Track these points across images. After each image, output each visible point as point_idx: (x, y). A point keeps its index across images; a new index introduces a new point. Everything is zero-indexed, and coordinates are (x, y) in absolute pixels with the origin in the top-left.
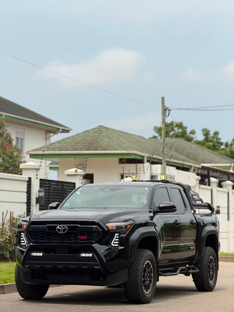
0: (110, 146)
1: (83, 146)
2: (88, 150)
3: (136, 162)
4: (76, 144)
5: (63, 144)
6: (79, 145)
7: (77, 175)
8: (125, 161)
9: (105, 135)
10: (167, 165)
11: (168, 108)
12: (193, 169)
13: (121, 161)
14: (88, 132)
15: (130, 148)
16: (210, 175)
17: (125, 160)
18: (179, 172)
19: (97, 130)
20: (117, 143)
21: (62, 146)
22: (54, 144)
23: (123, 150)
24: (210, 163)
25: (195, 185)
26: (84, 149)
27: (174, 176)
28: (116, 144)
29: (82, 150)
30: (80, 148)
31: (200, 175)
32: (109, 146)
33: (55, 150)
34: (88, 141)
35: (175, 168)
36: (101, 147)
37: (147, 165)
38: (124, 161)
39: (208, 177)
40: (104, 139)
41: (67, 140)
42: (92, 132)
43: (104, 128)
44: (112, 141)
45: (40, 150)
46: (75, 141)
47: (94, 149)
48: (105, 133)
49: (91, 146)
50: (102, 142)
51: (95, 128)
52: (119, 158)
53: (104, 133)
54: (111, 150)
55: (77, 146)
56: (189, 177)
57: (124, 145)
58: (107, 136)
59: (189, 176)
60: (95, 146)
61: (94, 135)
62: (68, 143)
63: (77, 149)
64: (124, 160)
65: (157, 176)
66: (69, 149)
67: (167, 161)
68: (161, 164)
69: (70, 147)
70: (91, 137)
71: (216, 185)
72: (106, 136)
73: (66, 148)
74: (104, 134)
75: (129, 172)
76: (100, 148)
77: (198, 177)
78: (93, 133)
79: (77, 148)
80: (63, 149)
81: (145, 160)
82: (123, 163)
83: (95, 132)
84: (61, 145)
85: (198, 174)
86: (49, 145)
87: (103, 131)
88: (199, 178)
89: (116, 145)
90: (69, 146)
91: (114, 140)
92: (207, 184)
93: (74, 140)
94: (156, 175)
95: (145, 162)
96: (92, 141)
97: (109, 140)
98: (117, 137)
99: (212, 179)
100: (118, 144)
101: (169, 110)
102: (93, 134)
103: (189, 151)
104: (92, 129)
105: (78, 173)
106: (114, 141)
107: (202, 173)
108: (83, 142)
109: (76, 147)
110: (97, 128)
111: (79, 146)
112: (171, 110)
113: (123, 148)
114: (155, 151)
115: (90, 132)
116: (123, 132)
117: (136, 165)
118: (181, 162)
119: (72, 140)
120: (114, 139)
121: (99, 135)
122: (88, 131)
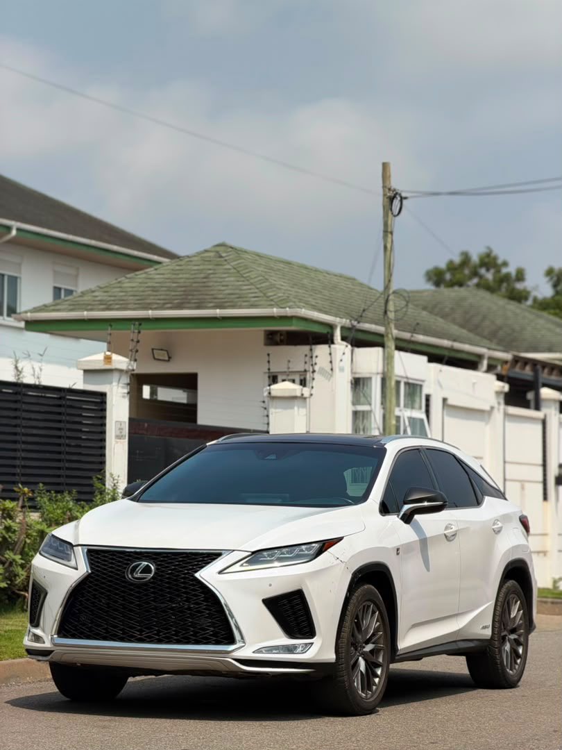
0: (238, 298)
1: (167, 297)
2: (179, 307)
3: (311, 339)
4: (150, 293)
5: (116, 294)
6: (156, 295)
7: (110, 371)
8: (282, 337)
9: (229, 269)
10: (399, 348)
11: (399, 192)
12: (485, 363)
13: (272, 339)
14: (188, 259)
15: (291, 301)
16: (541, 381)
17: (281, 335)
18: (441, 371)
19: (212, 254)
20: (258, 288)
21: (112, 298)
22: (93, 292)
23: (271, 306)
24: (550, 350)
25: (492, 408)
26: (169, 305)
27: (423, 381)
28: (256, 291)
29: (162, 308)
30: (158, 302)
31: (505, 379)
32: (237, 296)
33: (92, 310)
34: (181, 285)
35: (425, 358)
36: (215, 298)
37: (341, 348)
38: (278, 338)
39: (534, 386)
40: (227, 279)
41: (130, 282)
42: (197, 261)
43: (230, 249)
44: (247, 283)
45: (52, 308)
46: (150, 284)
47: (196, 305)
48: (232, 264)
49: (190, 297)
50: (218, 286)
51: (206, 251)
52: (265, 331)
53: (229, 263)
54: (241, 307)
55: (152, 297)
56: (474, 384)
57: (275, 295)
58: (235, 271)
59: (474, 381)
60: (201, 297)
61: (201, 267)
62: (130, 289)
63: (150, 306)
64: (279, 334)
65: (370, 379)
66: (130, 306)
67: (397, 339)
68: (382, 345)
69: (132, 302)
70: (192, 274)
71: (556, 409)
72: (233, 271)
73: (122, 304)
74: (228, 267)
75: (289, 368)
76: (211, 302)
77: (500, 384)
78: (199, 263)
79: (149, 304)
80: (112, 307)
81: (338, 334)
82: (277, 344)
83: (204, 260)
84: (110, 296)
85: (500, 378)
86: (80, 296)
87: (227, 258)
88: (503, 387)
89: (256, 293)
90: (131, 298)
91: (252, 281)
92: (532, 404)
93: (145, 281)
94: (368, 376)
95: (335, 341)
96: (194, 285)
97: (238, 281)
98: (263, 273)
99: (546, 392)
100: (261, 291)
101: (402, 199)
102: (199, 265)
103: (499, 322)
104: (199, 254)
105: (113, 366)
106: (252, 284)
107: (512, 375)
108: (170, 287)
109: (148, 301)
110: (213, 249)
111: (156, 298)
112: (406, 198)
113: (273, 303)
114: (364, 310)
115: (191, 261)
116: (289, 263)
117: (311, 350)
118: (446, 343)
119: (140, 283)
120: (252, 279)
121: (216, 267)
122: (188, 257)
